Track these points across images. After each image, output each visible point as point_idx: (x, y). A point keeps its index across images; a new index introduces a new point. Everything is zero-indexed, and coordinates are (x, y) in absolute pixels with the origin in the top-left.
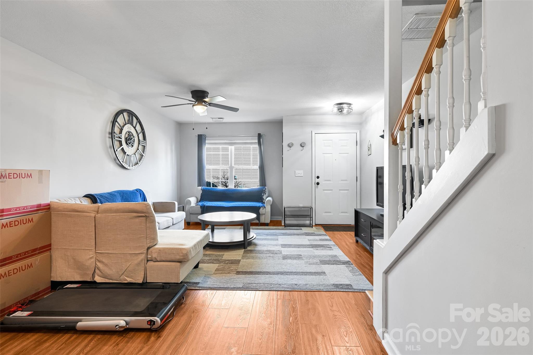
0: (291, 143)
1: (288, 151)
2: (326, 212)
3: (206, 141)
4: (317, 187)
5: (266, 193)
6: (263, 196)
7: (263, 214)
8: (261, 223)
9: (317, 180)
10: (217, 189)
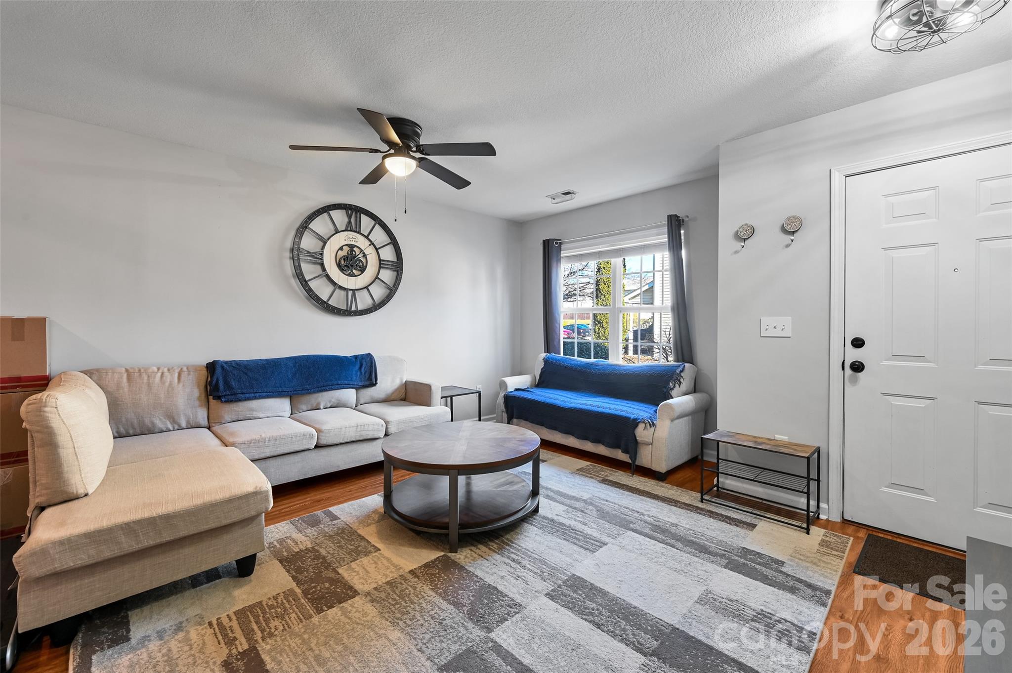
0: (745, 225)
1: (736, 252)
2: (894, 485)
3: (562, 252)
4: (854, 381)
5: (680, 382)
6: (672, 389)
7: (648, 444)
8: (637, 466)
9: (854, 355)
10: (572, 362)
